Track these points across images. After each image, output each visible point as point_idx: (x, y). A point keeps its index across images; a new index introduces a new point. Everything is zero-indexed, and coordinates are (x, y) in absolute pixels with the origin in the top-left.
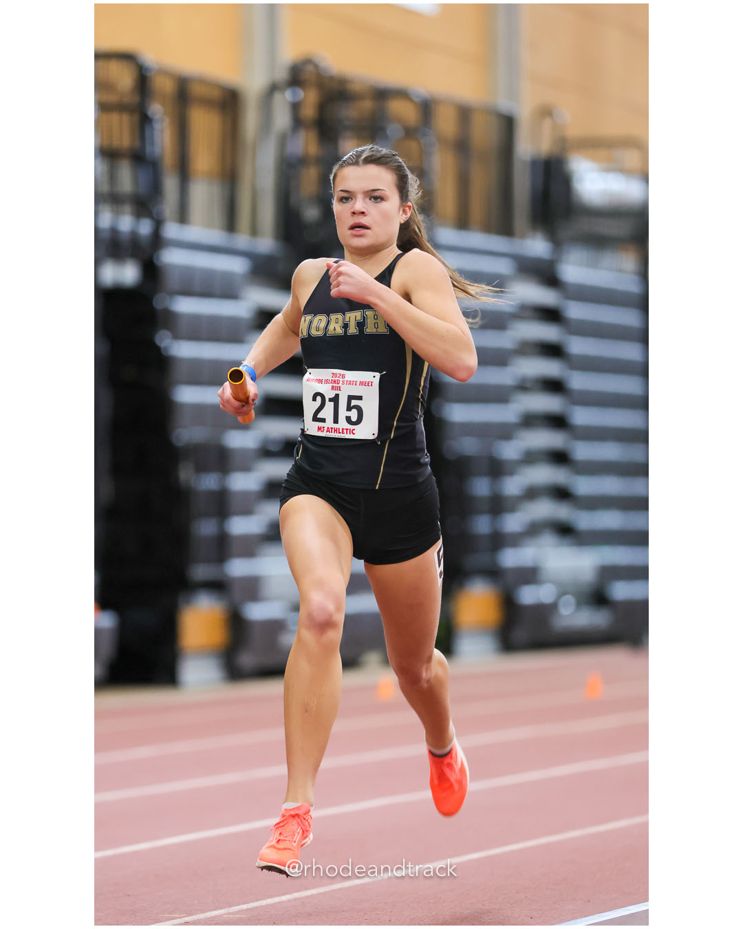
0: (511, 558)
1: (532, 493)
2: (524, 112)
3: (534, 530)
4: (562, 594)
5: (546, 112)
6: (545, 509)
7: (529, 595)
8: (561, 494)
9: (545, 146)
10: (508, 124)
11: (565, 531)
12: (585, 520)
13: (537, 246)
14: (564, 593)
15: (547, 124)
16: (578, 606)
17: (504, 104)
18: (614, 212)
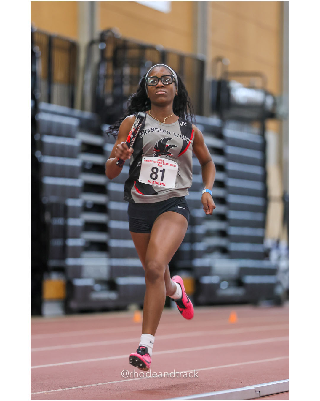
0: (198, 263)
1: (209, 234)
2: (209, 59)
3: (210, 250)
5: (219, 59)
6: (215, 241)
7: (206, 280)
8: (223, 234)
9: (218, 75)
10: (202, 64)
11: (224, 251)
12: (234, 247)
13: (214, 121)
14: (223, 280)
15: (219, 65)
16: (229, 286)
17: (200, 55)
18: (249, 106)
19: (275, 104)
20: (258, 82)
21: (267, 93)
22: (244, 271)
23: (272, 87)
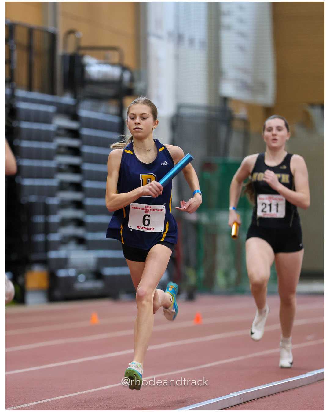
0: (53, 255)
1: (64, 223)
2: (61, 32)
3: (65, 241)
4: (79, 273)
5: (71, 32)
6: (71, 230)
7: (62, 273)
8: (79, 223)
9: (71, 50)
10: (53, 37)
11: (81, 241)
12: (90, 236)
13: (67, 99)
15: (72, 37)
16: (87, 279)
17: (51, 28)
18: (105, 82)
19: (132, 80)
20: (115, 57)
21: (124, 68)
22: (103, 262)
23: (129, 61)
